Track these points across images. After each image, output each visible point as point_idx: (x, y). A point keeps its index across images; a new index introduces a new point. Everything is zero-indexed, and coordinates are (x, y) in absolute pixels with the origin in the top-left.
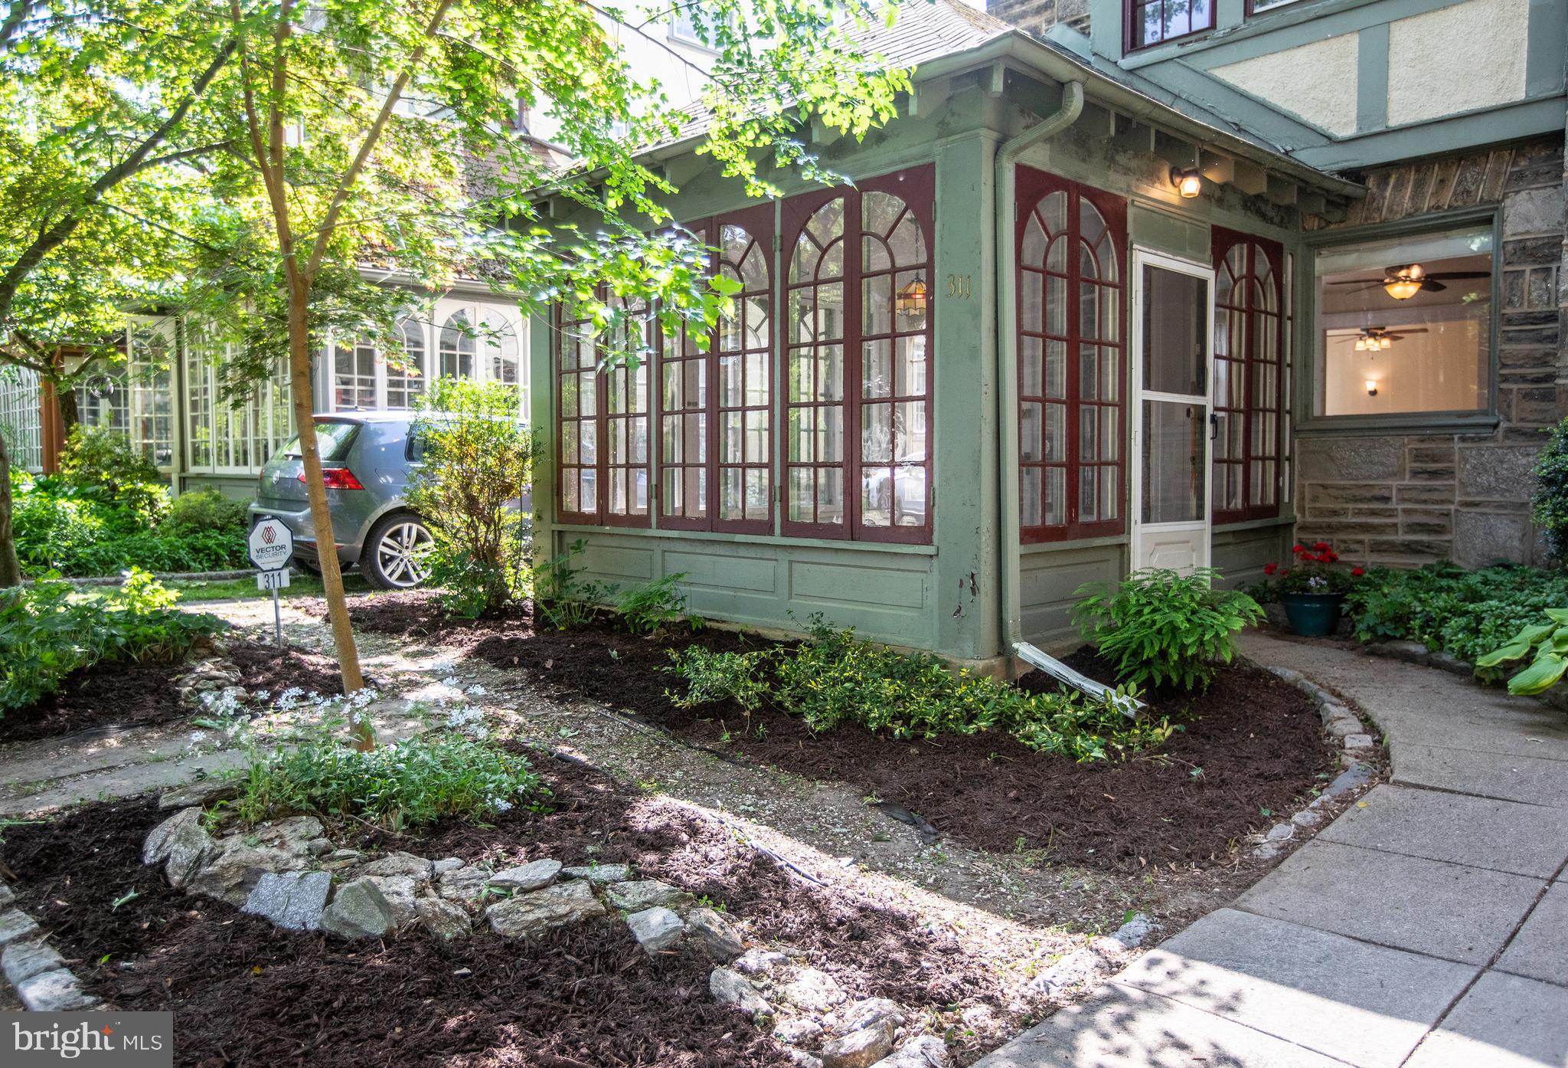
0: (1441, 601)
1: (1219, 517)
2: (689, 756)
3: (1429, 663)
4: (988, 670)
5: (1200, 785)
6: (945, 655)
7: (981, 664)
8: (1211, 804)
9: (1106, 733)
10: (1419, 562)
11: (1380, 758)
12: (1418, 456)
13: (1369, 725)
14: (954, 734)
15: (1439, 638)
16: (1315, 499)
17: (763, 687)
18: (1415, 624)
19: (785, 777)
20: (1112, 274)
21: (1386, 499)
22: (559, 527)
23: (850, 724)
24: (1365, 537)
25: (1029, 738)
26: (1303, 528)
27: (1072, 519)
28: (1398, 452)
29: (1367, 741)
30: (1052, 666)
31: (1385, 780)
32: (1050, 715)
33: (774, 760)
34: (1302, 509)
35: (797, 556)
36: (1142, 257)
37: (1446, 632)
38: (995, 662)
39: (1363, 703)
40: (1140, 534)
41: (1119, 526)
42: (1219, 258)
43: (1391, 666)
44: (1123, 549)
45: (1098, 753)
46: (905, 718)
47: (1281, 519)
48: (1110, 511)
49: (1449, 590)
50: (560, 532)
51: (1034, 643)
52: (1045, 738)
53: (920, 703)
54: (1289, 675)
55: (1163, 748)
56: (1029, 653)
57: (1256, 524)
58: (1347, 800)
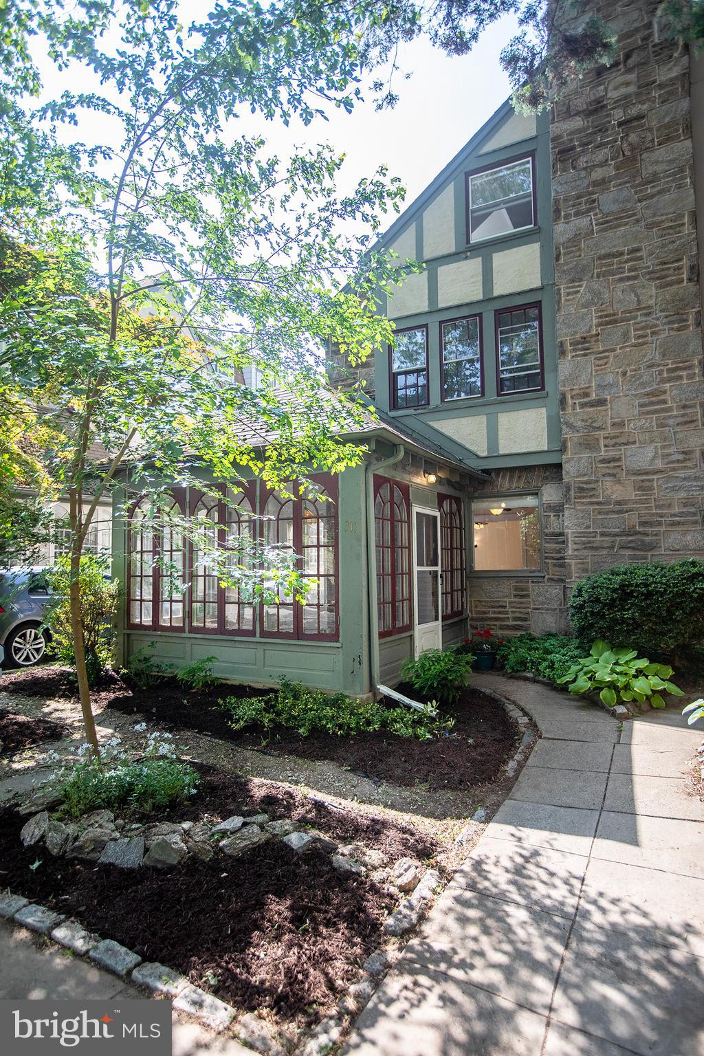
0: (536, 655)
1: (444, 618)
2: (248, 754)
3: (534, 681)
4: (368, 699)
5: (475, 747)
6: (346, 693)
7: (365, 696)
8: (481, 755)
9: (426, 726)
10: (519, 633)
11: (533, 725)
12: (516, 589)
13: (526, 714)
14: (364, 732)
15: (537, 670)
16: (476, 607)
17: (272, 716)
18: (529, 665)
19: (300, 761)
20: (404, 516)
21: (505, 607)
22: (128, 632)
23: (317, 732)
24: (497, 623)
25: (396, 730)
26: (472, 619)
27: (394, 625)
28: (508, 587)
29: (526, 720)
30: (396, 696)
31: (540, 737)
32: (402, 719)
33: (290, 753)
34: (471, 611)
35: (268, 647)
36: (416, 509)
37: (541, 668)
38: (370, 695)
39: (518, 702)
40: (418, 629)
41: (410, 627)
42: (440, 507)
43: (521, 683)
44: (411, 637)
45: (428, 736)
46: (341, 727)
47: (464, 616)
48: (406, 621)
49: (537, 649)
50: (128, 635)
51: (383, 683)
52: (406, 732)
53: (345, 718)
54: (488, 691)
55: (451, 731)
56: (384, 690)
57: (456, 619)
58: (530, 748)
